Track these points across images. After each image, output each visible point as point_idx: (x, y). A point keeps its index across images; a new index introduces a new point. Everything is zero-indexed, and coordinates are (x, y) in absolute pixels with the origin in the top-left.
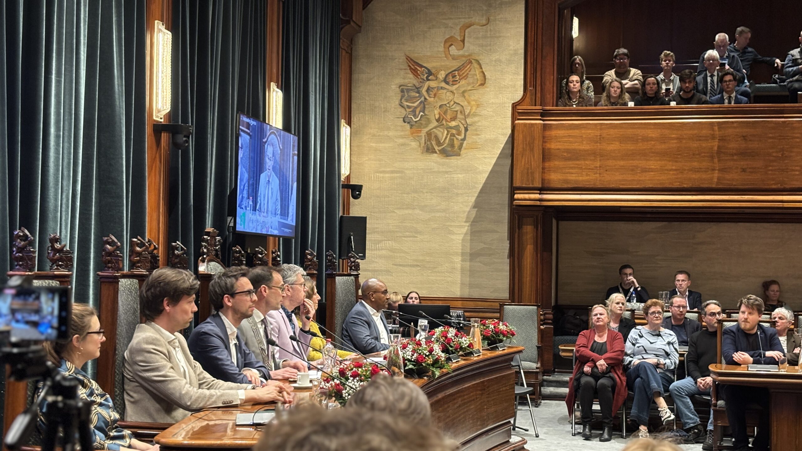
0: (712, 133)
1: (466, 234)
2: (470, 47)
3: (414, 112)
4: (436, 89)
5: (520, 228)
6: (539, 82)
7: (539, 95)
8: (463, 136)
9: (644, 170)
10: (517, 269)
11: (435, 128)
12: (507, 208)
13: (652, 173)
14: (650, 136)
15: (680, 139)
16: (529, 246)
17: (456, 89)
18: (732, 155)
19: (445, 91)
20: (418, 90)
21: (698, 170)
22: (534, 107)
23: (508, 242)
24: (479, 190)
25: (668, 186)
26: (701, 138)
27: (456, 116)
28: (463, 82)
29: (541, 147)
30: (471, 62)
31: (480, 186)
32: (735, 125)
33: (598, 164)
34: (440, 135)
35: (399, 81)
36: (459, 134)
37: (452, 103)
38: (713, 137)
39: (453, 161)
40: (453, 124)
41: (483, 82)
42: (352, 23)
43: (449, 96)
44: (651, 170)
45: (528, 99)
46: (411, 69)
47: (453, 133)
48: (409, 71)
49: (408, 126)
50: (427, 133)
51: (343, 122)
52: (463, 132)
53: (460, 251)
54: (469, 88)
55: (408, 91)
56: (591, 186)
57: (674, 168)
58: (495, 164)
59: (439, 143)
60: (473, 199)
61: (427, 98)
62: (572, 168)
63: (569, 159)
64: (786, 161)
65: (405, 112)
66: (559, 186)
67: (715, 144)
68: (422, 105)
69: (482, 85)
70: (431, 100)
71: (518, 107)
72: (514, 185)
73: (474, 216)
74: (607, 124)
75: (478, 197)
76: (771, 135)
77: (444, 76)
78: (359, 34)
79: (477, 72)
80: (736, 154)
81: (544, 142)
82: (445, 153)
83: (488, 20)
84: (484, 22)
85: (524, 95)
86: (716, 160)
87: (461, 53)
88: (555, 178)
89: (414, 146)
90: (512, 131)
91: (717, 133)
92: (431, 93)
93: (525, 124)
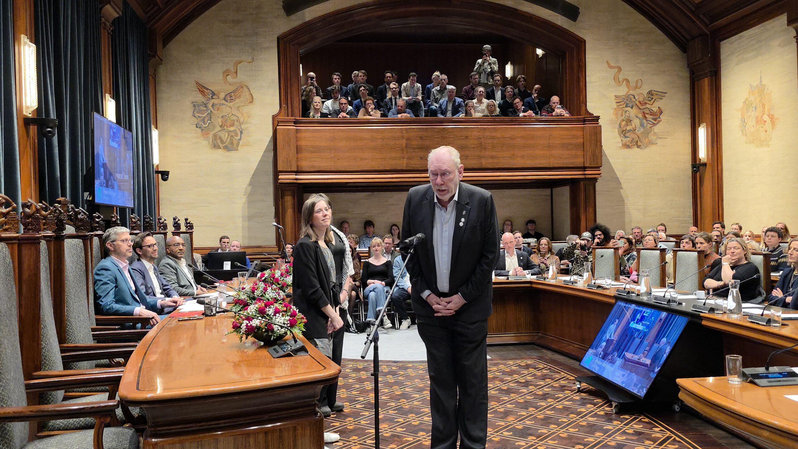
0: (402, 134)
1: (244, 203)
2: (242, 77)
3: (203, 120)
4: (218, 105)
5: (282, 197)
6: (289, 102)
8: (239, 137)
9: (362, 159)
11: (220, 131)
12: (272, 185)
13: (367, 161)
14: (364, 137)
15: (383, 139)
17: (233, 105)
18: (413, 149)
19: (225, 106)
20: (206, 105)
21: (394, 159)
22: (287, 118)
23: (274, 207)
24: (252, 174)
25: (377, 169)
26: (395, 138)
27: (234, 123)
28: (237, 100)
29: (295, 145)
30: (242, 87)
31: (252, 171)
32: (416, 130)
33: (333, 155)
34: (223, 136)
35: (191, 99)
36: (236, 135)
37: (230, 114)
38: (403, 137)
39: (233, 154)
40: (232, 129)
41: (251, 101)
42: (156, 56)
43: (229, 110)
44: (366, 159)
45: (282, 113)
46: (200, 90)
47: (232, 135)
48: (198, 92)
49: (199, 130)
50: (213, 135)
51: (153, 127)
52: (239, 134)
53: (241, 215)
54: (242, 104)
55: (198, 106)
56: (328, 170)
57: (380, 157)
58: (263, 156)
59: (222, 142)
60: (249, 180)
61: (212, 110)
62: (316, 158)
63: (314, 152)
65: (197, 121)
66: (308, 170)
67: (404, 142)
68: (209, 116)
70: (215, 112)
71: (279, 118)
72: (279, 170)
73: (249, 191)
74: (337, 129)
75: (251, 178)
76: (436, 136)
77: (224, 96)
78: (161, 66)
79: (247, 94)
80: (417, 148)
81: (297, 141)
82: (227, 148)
83: (253, 60)
84: (250, 60)
85: (280, 110)
86: (405, 152)
87: (235, 80)
88: (305, 165)
89: (204, 143)
90: (273, 134)
91: (405, 135)
92: (215, 107)
93: (284, 129)
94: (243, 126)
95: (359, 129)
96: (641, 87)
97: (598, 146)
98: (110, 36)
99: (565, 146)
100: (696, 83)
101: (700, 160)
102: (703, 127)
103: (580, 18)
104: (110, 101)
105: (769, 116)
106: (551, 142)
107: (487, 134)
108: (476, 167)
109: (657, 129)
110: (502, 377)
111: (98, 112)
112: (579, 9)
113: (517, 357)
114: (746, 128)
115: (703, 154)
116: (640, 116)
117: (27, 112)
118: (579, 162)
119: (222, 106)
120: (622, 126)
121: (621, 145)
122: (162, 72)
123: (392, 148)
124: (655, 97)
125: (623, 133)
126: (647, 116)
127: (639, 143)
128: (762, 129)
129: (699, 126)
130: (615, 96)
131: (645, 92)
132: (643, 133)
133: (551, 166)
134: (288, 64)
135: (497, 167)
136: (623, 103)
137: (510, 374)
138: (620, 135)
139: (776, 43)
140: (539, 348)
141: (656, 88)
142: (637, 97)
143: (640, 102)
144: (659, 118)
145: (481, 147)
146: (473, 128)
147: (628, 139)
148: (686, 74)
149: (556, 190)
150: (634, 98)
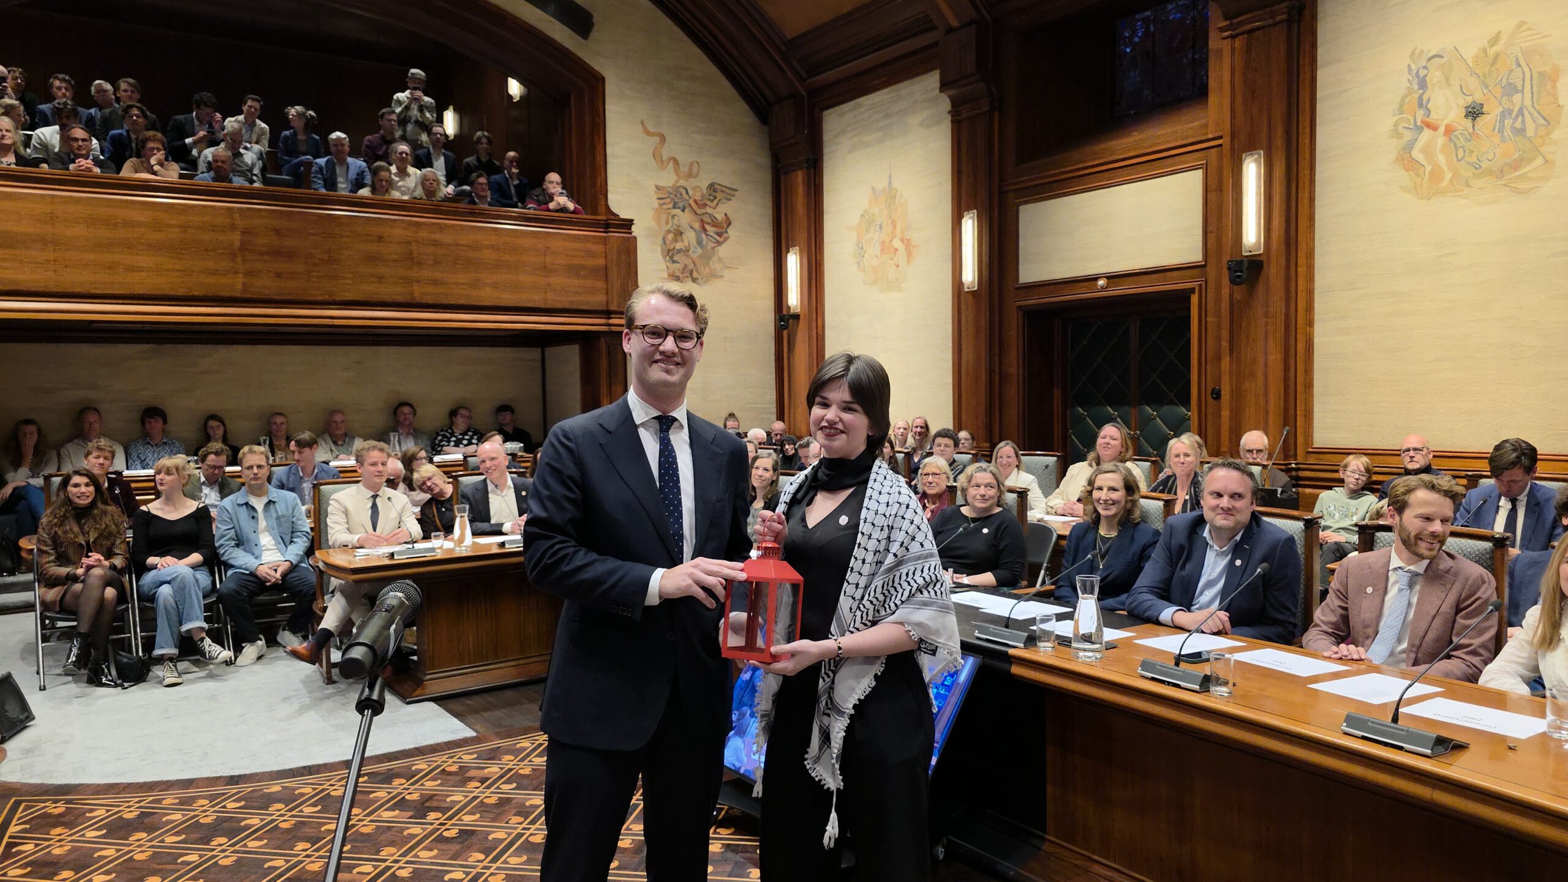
0: (231, 222)
9: (130, 269)
13: (143, 274)
14: (136, 219)
15: (184, 228)
18: (262, 254)
21: (215, 273)
25: (167, 291)
26: (216, 229)
32: (264, 214)
33: (51, 256)
38: (233, 227)
44: (140, 269)
56: (40, 289)
57: (177, 267)
64: (335, 266)
67: (236, 238)
74: (62, 197)
76: (312, 231)
86: (239, 260)
91: (239, 222)
95: (121, 201)
96: (697, 175)
97: (632, 274)
99: (574, 270)
100: (782, 177)
101: (789, 308)
102: (795, 254)
103: (594, 34)
105: (902, 241)
106: (548, 259)
107: (424, 234)
108: (402, 299)
109: (723, 251)
112: (591, 16)
114: (865, 258)
115: (794, 299)
116: (697, 226)
118: (598, 300)
120: (667, 242)
121: (666, 275)
123: (206, 250)
124: (719, 195)
125: (670, 254)
126: (707, 227)
127: (695, 275)
128: (890, 261)
129: (788, 252)
130: (658, 187)
131: (705, 185)
132: (699, 256)
133: (549, 306)
135: (445, 302)
136: (668, 200)
138: (664, 257)
139: (915, 120)
141: (723, 180)
142: (691, 193)
143: (695, 201)
144: (726, 232)
145: (412, 259)
146: (395, 220)
147: (677, 266)
148: (767, 162)
150: (687, 193)
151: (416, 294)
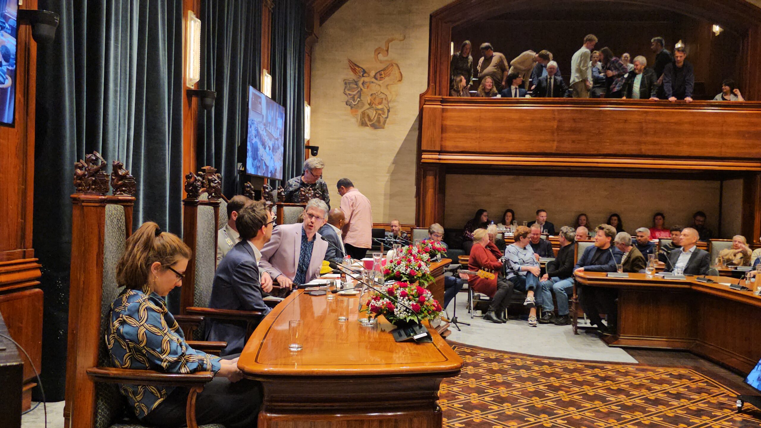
0: (553, 116)
1: (387, 181)
2: (393, 55)
4: (368, 83)
5: (425, 177)
6: (438, 81)
7: (438, 88)
8: (386, 116)
9: (508, 141)
10: (422, 206)
11: (368, 109)
12: (415, 164)
13: (513, 143)
14: (513, 117)
15: (532, 120)
16: (430, 190)
17: (382, 83)
18: (566, 131)
19: (374, 84)
20: (356, 83)
21: (544, 141)
22: (434, 97)
23: (415, 187)
24: (396, 153)
25: (523, 151)
26: (546, 120)
27: (382, 101)
28: (387, 78)
29: (441, 124)
30: (392, 65)
31: (397, 150)
32: (569, 112)
34: (371, 114)
35: (343, 77)
36: (384, 114)
37: (380, 92)
38: (554, 119)
39: (379, 132)
40: (380, 107)
41: (400, 79)
42: (313, 35)
43: (378, 88)
44: (512, 140)
45: (430, 91)
46: (351, 68)
47: (379, 113)
48: (350, 70)
49: (349, 107)
50: (362, 112)
51: (306, 103)
52: (386, 111)
53: (383, 192)
54: (391, 83)
55: (349, 83)
56: (473, 151)
57: (528, 139)
58: (408, 135)
59: (370, 120)
60: (392, 158)
61: (362, 88)
62: (460, 138)
63: (459, 132)
64: (601, 136)
65: (347, 98)
66: (452, 150)
67: (555, 124)
68: (359, 93)
69: (400, 81)
70: (365, 90)
71: (426, 96)
72: (422, 149)
73: (392, 169)
74: (485, 109)
75: (396, 156)
76: (591, 119)
77: (374, 74)
78: (316, 44)
79: (397, 72)
80: (568, 131)
81: (443, 120)
82: (374, 127)
83: (405, 38)
84: (401, 38)
85: (428, 88)
86: (556, 134)
87: (386, 58)
88: (449, 145)
89: (353, 121)
90: (419, 113)
91: (557, 116)
92: (365, 85)
93: (430, 108)
94: (390, 105)
98: (271, 14)
99: (740, 134)
104: (267, 76)
106: (724, 128)
107: (650, 118)
108: (634, 153)
110: (650, 384)
111: (255, 86)
113: (670, 365)
117: (189, 84)
119: (372, 84)
122: (317, 49)
133: (723, 155)
134: (439, 41)
135: (659, 153)
137: (659, 383)
140: (695, 357)
145: (642, 131)
149: (728, 183)
151: (643, 150)
